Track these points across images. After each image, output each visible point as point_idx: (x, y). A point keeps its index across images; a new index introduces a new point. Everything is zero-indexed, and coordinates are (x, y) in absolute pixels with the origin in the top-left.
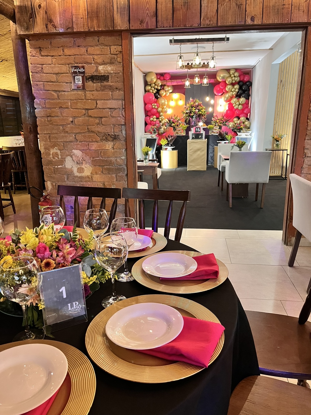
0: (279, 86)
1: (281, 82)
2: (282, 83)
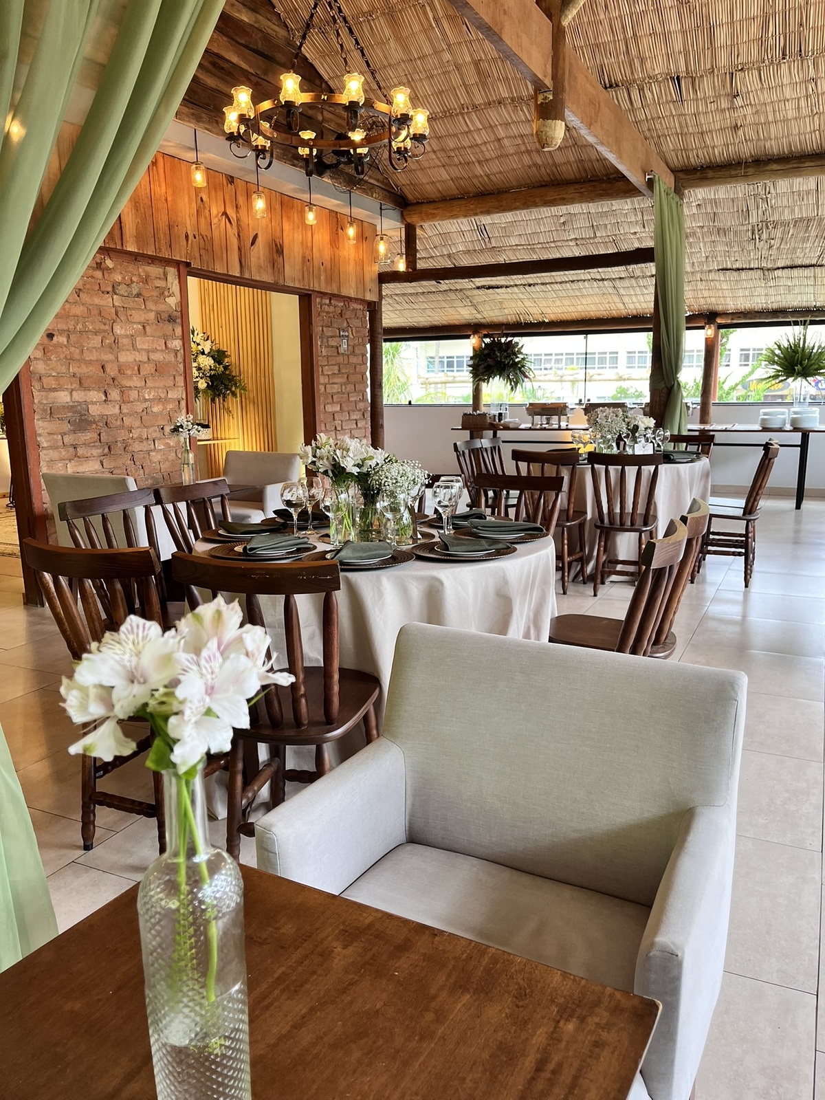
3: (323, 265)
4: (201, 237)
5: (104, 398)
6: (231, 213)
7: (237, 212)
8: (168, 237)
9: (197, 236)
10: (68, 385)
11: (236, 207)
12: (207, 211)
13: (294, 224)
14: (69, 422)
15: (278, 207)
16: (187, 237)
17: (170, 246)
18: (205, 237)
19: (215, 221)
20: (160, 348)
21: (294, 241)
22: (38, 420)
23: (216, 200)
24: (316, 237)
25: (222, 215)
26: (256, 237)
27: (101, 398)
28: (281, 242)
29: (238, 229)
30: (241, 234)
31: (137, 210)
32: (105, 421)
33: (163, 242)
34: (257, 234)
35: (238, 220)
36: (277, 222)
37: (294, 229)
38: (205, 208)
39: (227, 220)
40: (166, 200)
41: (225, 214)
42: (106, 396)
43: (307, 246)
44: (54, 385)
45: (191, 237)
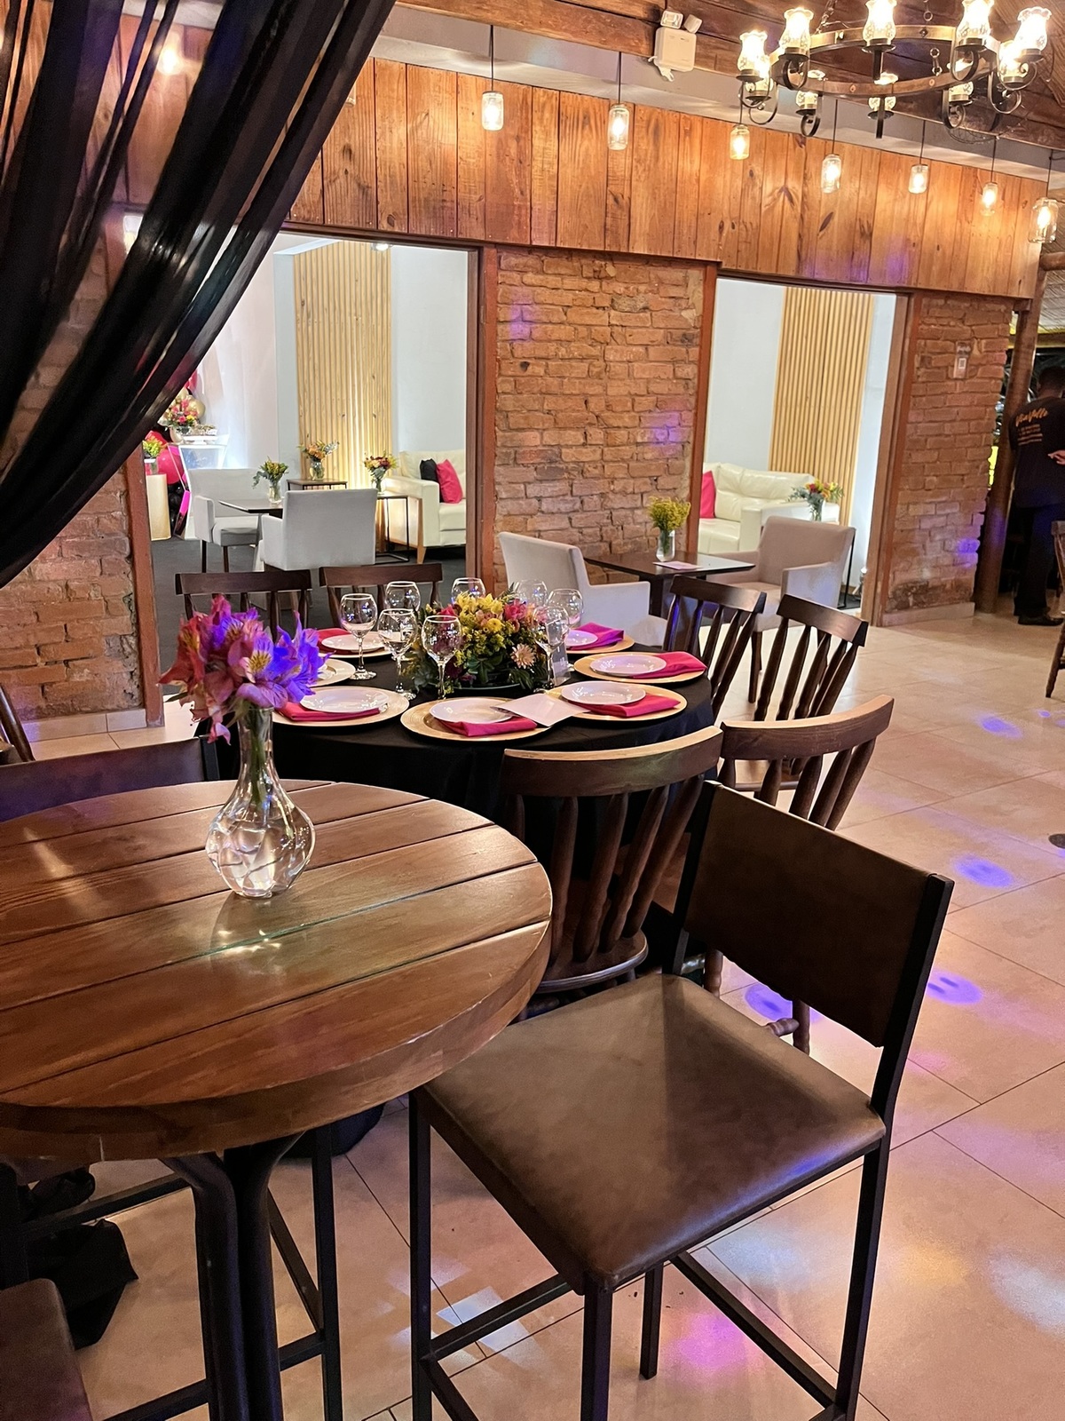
0: (299, 315)
1: (303, 305)
2: (305, 306)
3: (938, 249)
4: (742, 226)
5: (582, 441)
6: (795, 185)
7: (805, 184)
8: (693, 230)
9: (736, 227)
10: (539, 425)
11: (804, 178)
12: (757, 190)
13: (896, 192)
14: (536, 469)
15: (874, 170)
16: (721, 228)
17: (695, 242)
18: (749, 225)
19: (767, 201)
20: (665, 377)
21: (892, 221)
22: (499, 465)
23: (774, 172)
24: (933, 207)
25: (780, 191)
26: (830, 217)
27: (579, 440)
28: (871, 222)
29: (803, 209)
30: (806, 217)
31: (655, 198)
32: (580, 469)
33: (685, 238)
34: (832, 213)
35: (804, 195)
36: (869, 192)
37: (895, 200)
38: (754, 185)
39: (786, 198)
40: (698, 181)
41: (786, 190)
42: (586, 438)
43: (915, 224)
44: (522, 424)
45: (727, 226)
